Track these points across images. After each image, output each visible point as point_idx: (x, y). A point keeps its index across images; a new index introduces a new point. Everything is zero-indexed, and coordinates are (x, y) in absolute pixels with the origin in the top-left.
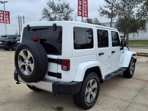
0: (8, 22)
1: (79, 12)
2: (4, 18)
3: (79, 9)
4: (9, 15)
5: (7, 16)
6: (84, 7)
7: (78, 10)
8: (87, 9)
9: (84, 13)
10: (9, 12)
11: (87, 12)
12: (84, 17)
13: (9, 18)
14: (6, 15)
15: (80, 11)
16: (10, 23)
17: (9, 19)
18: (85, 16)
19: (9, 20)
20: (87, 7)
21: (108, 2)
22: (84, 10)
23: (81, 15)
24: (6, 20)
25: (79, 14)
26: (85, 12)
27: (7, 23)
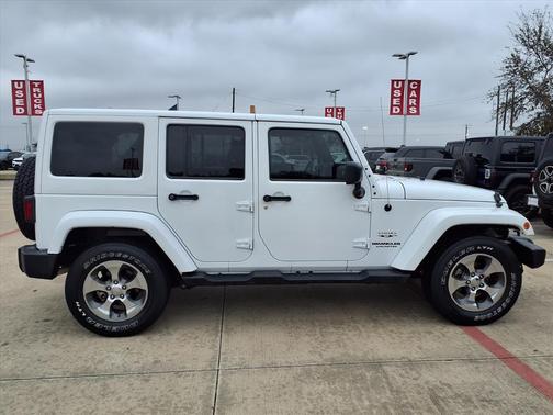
0: (413, 110)
2: (402, 102)
4: (418, 91)
5: (413, 94)
10: (419, 82)
13: (418, 99)
14: (410, 90)
16: (418, 113)
17: (418, 102)
19: (418, 107)
24: (409, 107)
27: (409, 114)
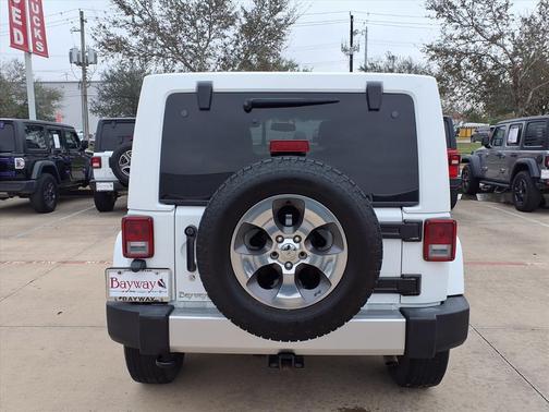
1: (16, 31)
3: (15, 21)
6: (32, 14)
7: (12, 25)
8: (42, 22)
9: (34, 40)
11: (43, 34)
12: (33, 56)
15: (18, 27)
18: (36, 52)
20: (41, 15)
21: (123, 7)
22: (33, 26)
23: (25, 47)
25: (16, 41)
26: (37, 33)
